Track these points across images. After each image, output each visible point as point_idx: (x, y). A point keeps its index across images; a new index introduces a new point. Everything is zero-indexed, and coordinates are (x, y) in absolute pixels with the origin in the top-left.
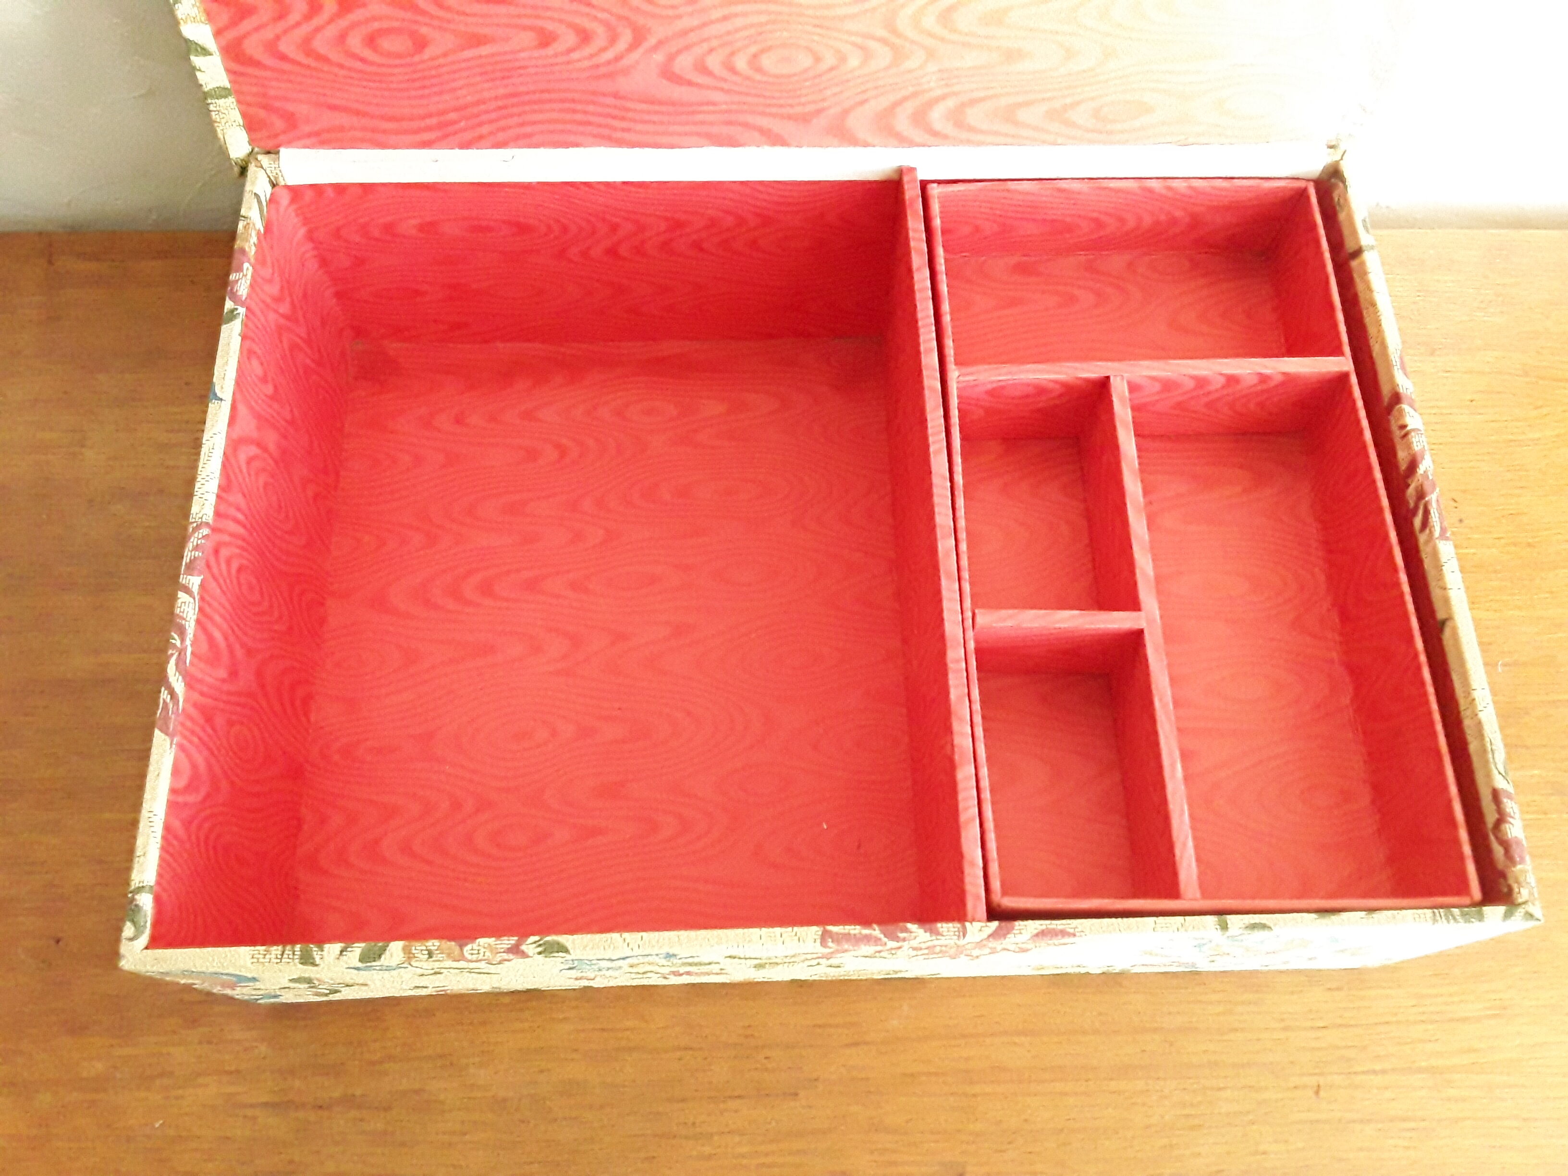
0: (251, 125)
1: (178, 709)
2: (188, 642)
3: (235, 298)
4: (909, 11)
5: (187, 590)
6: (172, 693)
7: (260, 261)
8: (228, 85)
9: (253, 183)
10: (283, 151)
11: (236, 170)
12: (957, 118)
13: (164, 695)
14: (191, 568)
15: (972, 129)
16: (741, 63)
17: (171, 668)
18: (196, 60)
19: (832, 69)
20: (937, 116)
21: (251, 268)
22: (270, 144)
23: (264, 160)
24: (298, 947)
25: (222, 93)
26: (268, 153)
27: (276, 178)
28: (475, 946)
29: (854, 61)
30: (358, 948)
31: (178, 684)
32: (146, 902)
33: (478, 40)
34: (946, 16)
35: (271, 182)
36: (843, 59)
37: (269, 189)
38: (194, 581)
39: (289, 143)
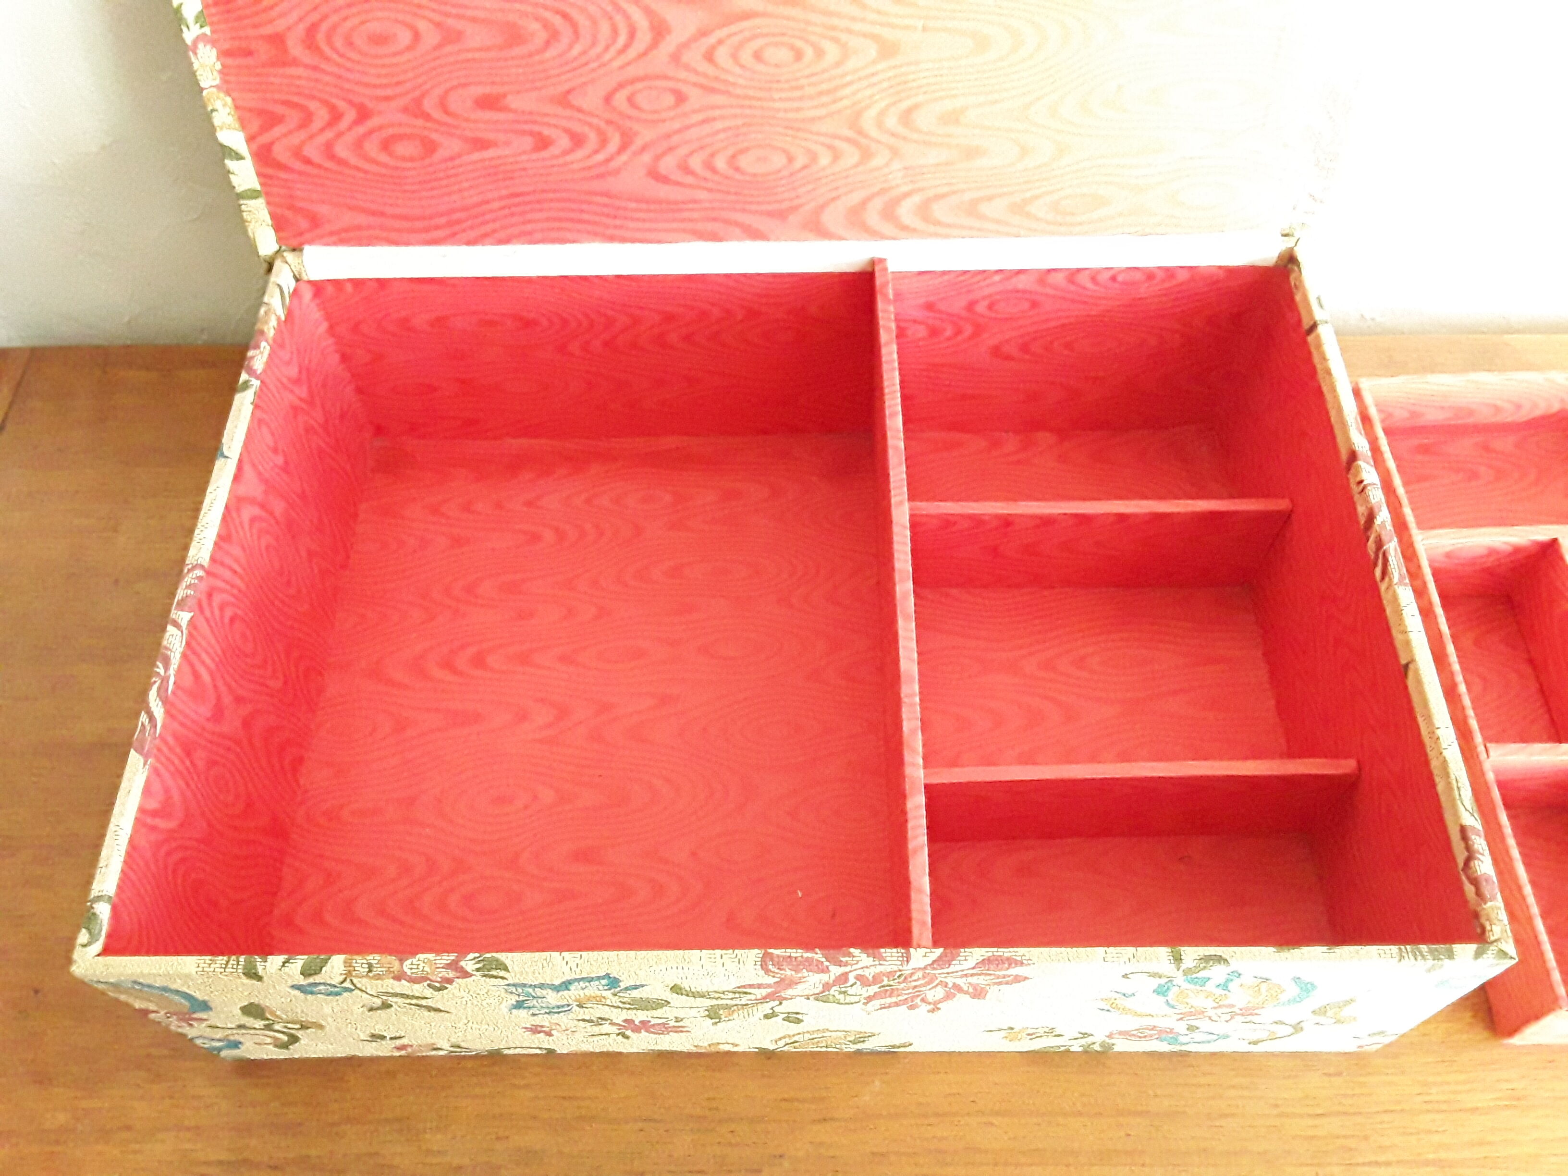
0: (279, 225)
1: (155, 732)
2: (172, 672)
3: (251, 372)
4: (872, 112)
5: (176, 624)
6: (152, 718)
7: (278, 344)
8: (259, 188)
9: (277, 276)
10: (307, 249)
11: (265, 266)
12: (924, 211)
13: (144, 718)
14: (181, 606)
15: (938, 223)
16: (720, 163)
17: (153, 694)
18: (230, 164)
19: (805, 167)
20: (906, 211)
21: (268, 348)
22: (294, 242)
23: (289, 256)
24: (242, 958)
25: (252, 194)
26: (294, 250)
27: (300, 274)
28: (415, 961)
29: (825, 160)
30: (300, 961)
31: (158, 711)
32: (103, 911)
33: (481, 144)
34: (906, 117)
35: (295, 276)
36: (814, 157)
37: (292, 284)
38: (184, 617)
39: (310, 242)
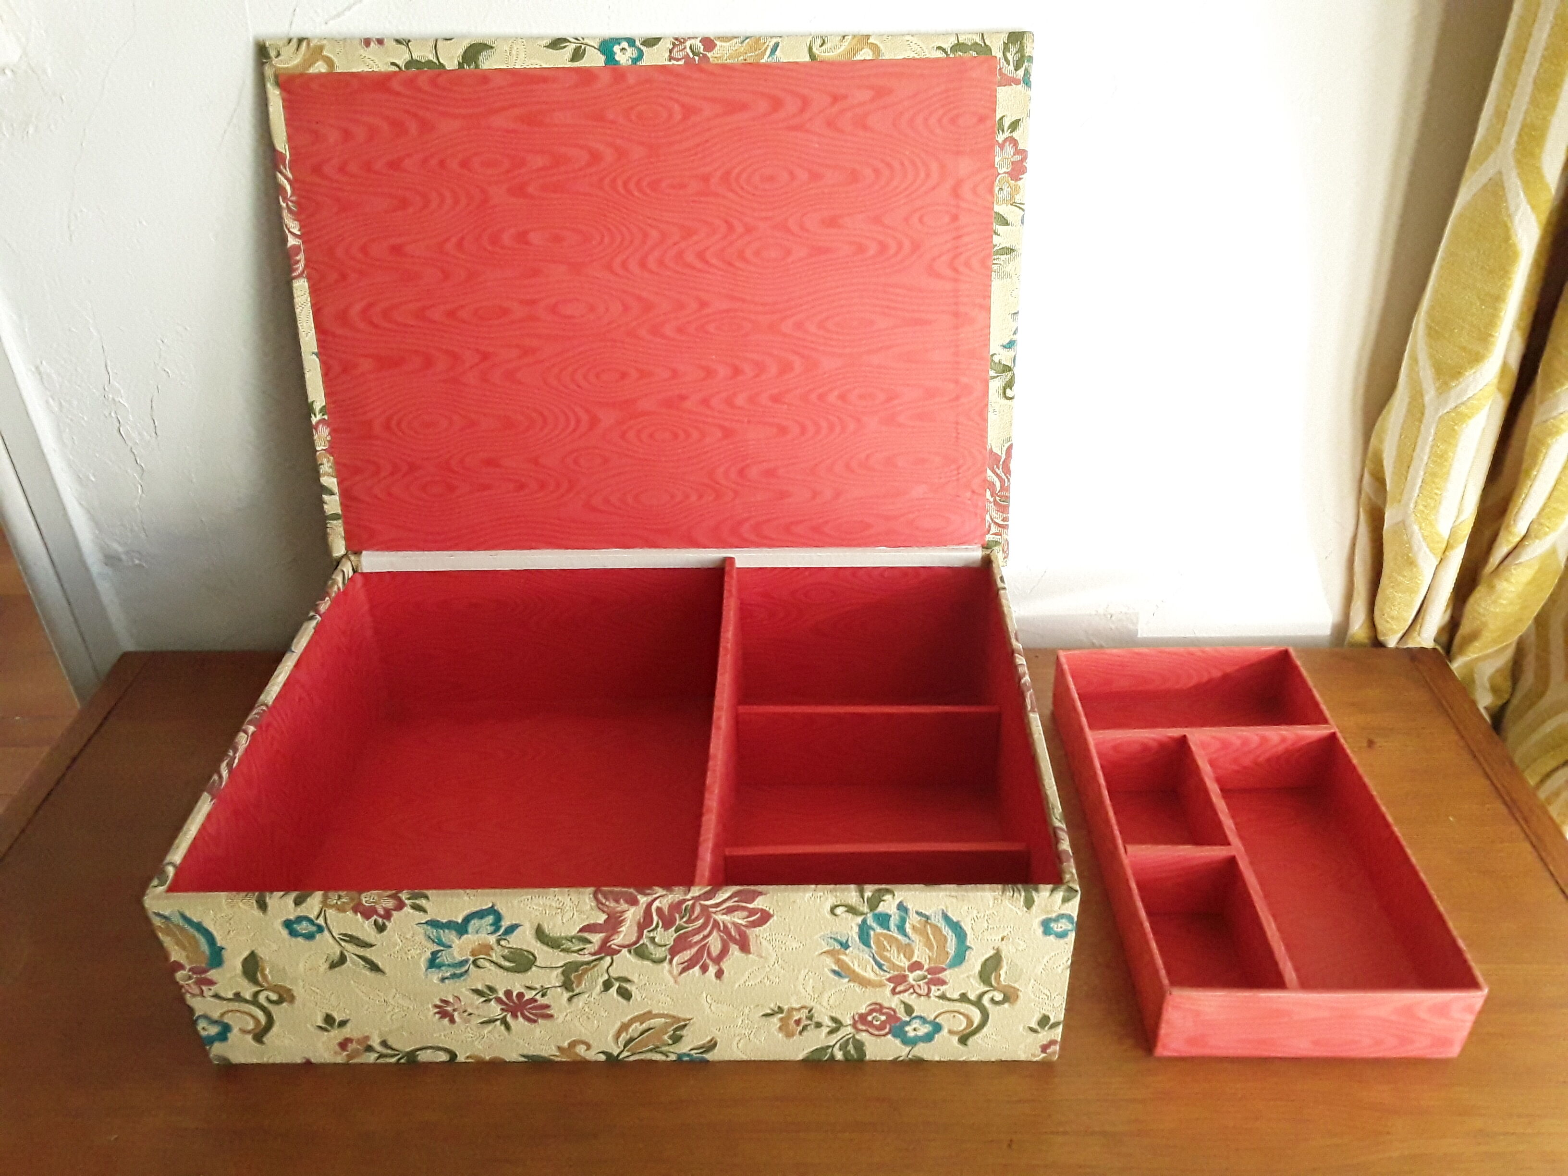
0: (349, 537)
1: (221, 785)
2: (237, 755)
3: (317, 612)
4: (721, 470)
5: (246, 732)
6: (220, 777)
7: (335, 602)
8: (340, 512)
9: (342, 566)
10: (364, 553)
11: (335, 563)
12: (757, 528)
13: (216, 777)
14: (250, 723)
15: (766, 537)
16: (630, 499)
17: (224, 765)
18: (326, 497)
19: (680, 503)
20: (745, 529)
21: (329, 602)
22: (356, 549)
23: (352, 558)
24: (257, 894)
25: (335, 517)
26: (356, 553)
27: (357, 567)
28: (369, 893)
29: (694, 498)
30: (293, 895)
31: (225, 773)
32: (171, 871)
33: (482, 487)
34: (741, 472)
35: (353, 569)
36: (687, 497)
37: (351, 574)
38: (251, 729)
39: (366, 549)
